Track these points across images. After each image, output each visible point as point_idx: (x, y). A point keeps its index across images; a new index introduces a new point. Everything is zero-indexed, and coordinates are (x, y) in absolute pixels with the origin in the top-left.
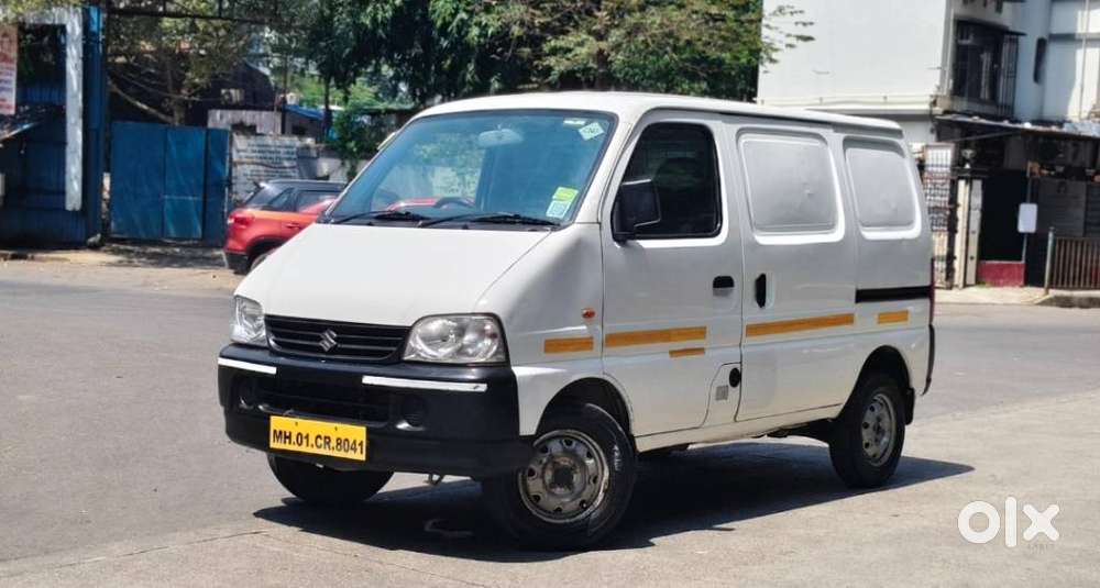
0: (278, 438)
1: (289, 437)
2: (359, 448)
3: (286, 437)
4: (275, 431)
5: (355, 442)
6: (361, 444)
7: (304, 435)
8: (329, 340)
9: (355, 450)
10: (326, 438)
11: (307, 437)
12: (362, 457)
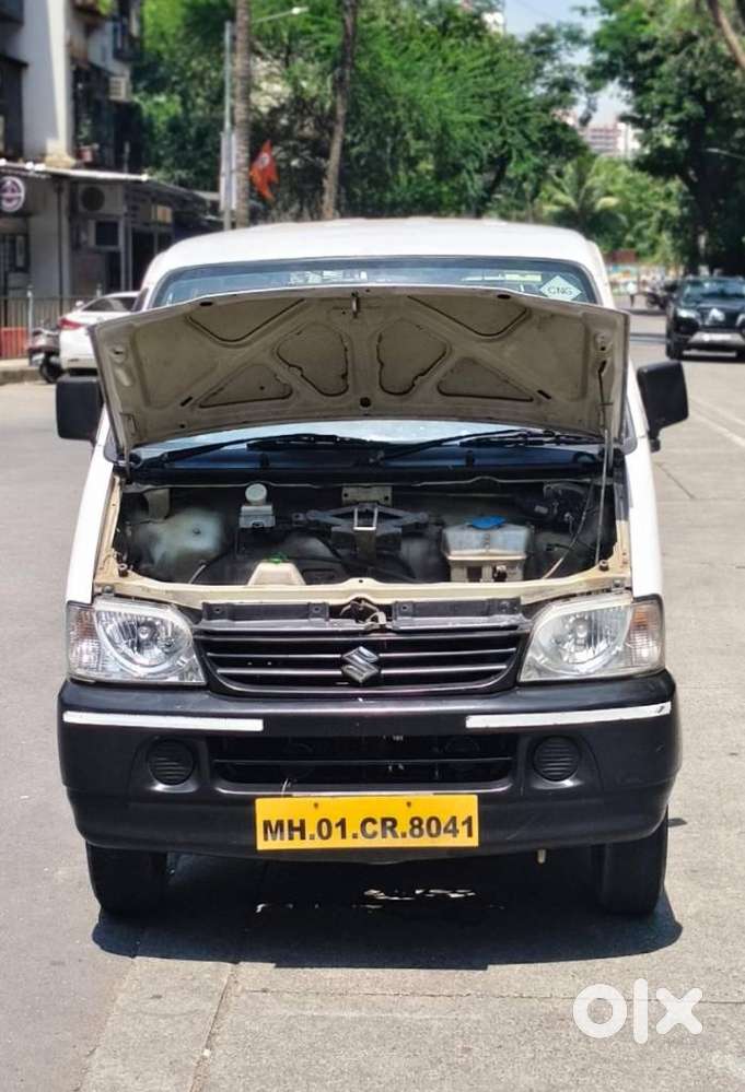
0: (274, 833)
1: (302, 829)
2: (463, 830)
3: (292, 828)
4: (267, 824)
5: (453, 820)
6: (469, 821)
7: (334, 822)
8: (361, 663)
9: (455, 832)
10: (384, 821)
11: (342, 823)
12: (474, 842)
